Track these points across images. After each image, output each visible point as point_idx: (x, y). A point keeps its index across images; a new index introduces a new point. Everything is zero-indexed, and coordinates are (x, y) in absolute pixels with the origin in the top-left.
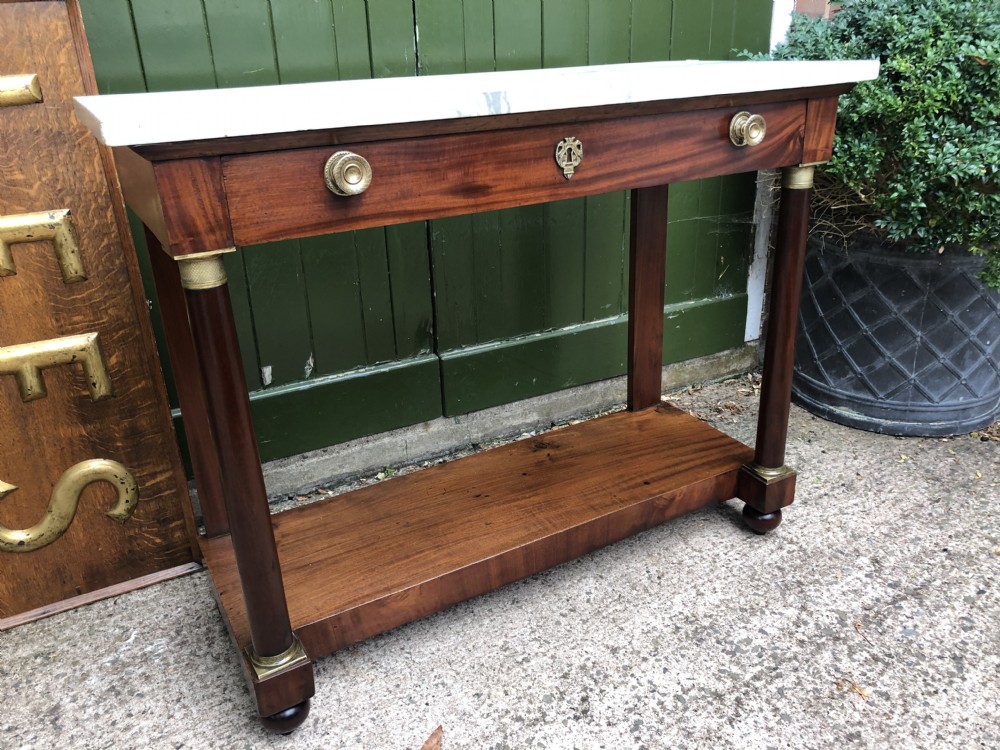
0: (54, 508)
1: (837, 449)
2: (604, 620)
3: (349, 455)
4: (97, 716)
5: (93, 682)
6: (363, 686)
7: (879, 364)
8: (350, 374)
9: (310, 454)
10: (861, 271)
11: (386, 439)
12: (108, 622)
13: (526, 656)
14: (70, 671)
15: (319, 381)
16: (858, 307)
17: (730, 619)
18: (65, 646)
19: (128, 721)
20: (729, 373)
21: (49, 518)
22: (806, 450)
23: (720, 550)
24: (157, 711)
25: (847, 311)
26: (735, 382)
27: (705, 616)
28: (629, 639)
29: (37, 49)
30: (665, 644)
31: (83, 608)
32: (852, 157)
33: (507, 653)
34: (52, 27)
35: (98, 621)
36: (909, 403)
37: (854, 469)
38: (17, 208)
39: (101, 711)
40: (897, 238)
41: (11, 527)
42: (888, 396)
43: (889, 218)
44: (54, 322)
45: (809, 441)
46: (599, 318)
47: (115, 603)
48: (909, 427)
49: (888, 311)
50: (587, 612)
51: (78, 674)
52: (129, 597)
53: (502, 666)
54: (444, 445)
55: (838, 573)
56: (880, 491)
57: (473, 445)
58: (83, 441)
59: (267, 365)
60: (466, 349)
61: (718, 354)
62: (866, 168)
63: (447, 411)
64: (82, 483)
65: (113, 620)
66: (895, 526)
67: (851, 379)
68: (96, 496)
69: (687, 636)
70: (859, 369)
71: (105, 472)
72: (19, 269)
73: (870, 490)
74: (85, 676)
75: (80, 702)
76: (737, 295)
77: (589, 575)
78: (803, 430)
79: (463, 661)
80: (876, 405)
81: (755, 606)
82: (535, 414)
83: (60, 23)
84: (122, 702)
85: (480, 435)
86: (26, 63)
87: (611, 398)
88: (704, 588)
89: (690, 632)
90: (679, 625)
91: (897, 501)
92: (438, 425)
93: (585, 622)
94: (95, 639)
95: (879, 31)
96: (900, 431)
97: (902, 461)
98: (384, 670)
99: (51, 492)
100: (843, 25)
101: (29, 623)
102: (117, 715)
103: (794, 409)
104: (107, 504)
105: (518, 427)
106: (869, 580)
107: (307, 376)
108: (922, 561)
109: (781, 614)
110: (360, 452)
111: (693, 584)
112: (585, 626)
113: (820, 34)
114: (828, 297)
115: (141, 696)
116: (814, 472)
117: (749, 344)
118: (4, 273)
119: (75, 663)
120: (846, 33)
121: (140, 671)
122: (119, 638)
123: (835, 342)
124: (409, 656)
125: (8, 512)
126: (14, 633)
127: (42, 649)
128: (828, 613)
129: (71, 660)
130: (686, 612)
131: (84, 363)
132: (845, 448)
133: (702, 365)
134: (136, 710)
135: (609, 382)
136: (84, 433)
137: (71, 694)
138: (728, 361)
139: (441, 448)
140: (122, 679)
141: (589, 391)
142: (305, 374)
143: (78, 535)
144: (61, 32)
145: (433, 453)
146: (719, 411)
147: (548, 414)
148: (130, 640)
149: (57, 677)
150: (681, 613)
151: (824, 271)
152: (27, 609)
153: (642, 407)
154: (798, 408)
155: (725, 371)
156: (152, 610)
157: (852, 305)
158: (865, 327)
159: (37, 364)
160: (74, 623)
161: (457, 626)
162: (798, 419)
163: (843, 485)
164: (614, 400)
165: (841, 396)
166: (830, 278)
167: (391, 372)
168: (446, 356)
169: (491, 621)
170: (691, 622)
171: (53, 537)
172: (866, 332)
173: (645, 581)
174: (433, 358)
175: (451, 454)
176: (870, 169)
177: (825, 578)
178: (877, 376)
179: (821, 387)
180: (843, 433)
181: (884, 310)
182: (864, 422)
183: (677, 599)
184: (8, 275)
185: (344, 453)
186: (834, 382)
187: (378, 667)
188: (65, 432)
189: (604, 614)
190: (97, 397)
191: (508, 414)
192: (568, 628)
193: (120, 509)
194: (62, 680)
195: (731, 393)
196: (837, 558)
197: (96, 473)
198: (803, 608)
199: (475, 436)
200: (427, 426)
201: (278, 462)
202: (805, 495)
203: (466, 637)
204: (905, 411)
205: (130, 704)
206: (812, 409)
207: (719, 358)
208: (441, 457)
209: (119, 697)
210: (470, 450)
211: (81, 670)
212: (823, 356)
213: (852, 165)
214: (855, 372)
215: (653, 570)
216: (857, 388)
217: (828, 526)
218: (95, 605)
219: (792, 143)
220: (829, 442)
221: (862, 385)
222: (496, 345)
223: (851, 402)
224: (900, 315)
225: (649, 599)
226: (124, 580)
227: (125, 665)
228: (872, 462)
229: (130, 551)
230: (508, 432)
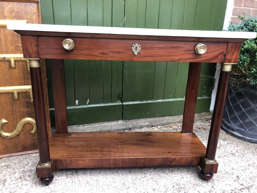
0: (17, 128)
1: (232, 144)
2: (153, 181)
3: (96, 127)
4: (15, 184)
5: (16, 175)
7: (247, 121)
8: (99, 105)
9: (85, 125)
10: (243, 93)
11: (106, 124)
12: (25, 160)
13: (129, 187)
14: (12, 171)
15: (90, 106)
16: (242, 104)
17: (190, 187)
19: (21, 186)
20: (204, 119)
21: (15, 131)
22: (222, 143)
24: (29, 185)
25: (238, 104)
26: (206, 122)
27: (183, 184)
28: (159, 187)
29: (28, 14)
30: (169, 190)
31: (20, 156)
32: (241, 60)
33: (124, 185)
34: (33, 9)
35: (23, 160)
36: (256, 133)
37: (236, 150)
38: (19, 52)
39: (16, 183)
40: (253, 84)
41: (6, 132)
42: (249, 130)
43: (251, 78)
44: (23, 81)
45: (224, 140)
46: (168, 99)
47: (28, 156)
48: (255, 140)
49: (250, 106)
50: (149, 178)
51: (14, 172)
52: (32, 155)
53: (121, 189)
54: (122, 127)
55: (225, 179)
56: (243, 157)
57: (130, 129)
58: (26, 112)
59: (77, 100)
60: (130, 102)
61: (202, 113)
62: (245, 64)
63: (123, 118)
64: (24, 123)
65: (26, 160)
66: (246, 168)
67: (239, 124)
68: (28, 127)
69: (176, 189)
70: (241, 122)
71: (31, 121)
72: (17, 67)
73: (240, 156)
75: (12, 179)
76: (208, 97)
78: (223, 137)
79: (111, 185)
80: (246, 132)
81: (198, 184)
82: (147, 123)
83: (35, 9)
84: (21, 181)
85: (132, 126)
86: (25, 17)
87: (169, 121)
88: (184, 176)
89: (177, 188)
90: (174, 186)
91: (248, 161)
92: (120, 122)
93: (148, 180)
94: (20, 164)
95: (252, 27)
96: (252, 141)
97: (251, 150)
98: (89, 184)
99: (17, 124)
100: (242, 25)
101: (6, 157)
103: (221, 131)
104: (30, 129)
105: (142, 126)
106: (234, 182)
107: (87, 104)
108: (252, 179)
109: (205, 187)
110: (99, 126)
111: (181, 175)
112: (148, 182)
113: (236, 27)
114: (233, 100)
115: (27, 180)
116: (224, 149)
117: (211, 112)
118: (13, 68)
119: (14, 169)
120: (243, 27)
121: (28, 174)
122: (26, 165)
123: (234, 113)
124: (97, 181)
125: (6, 128)
126: (2, 159)
127: (7, 164)
128: (220, 190)
129: (13, 169)
130: (177, 183)
131: (29, 93)
132: (234, 144)
133: (197, 116)
135: (169, 117)
136: (27, 110)
137: (10, 177)
138: (204, 116)
139: (121, 128)
140: (23, 175)
141: (163, 118)
142: (87, 103)
143: (22, 136)
144: (35, 11)
145: (118, 129)
146: (200, 129)
147: (151, 123)
148: (29, 166)
149: (8, 172)
150: (176, 182)
151: (233, 93)
152: (7, 154)
154: (223, 131)
155: (203, 118)
156: (36, 159)
157: (240, 103)
158: (244, 110)
159: (18, 91)
160: (17, 159)
162: (222, 134)
163: (232, 154)
164: (171, 122)
165: (235, 129)
166: (234, 95)
167: (109, 106)
168: (124, 104)
169: (122, 176)
170: (178, 185)
171: (15, 136)
172: (244, 111)
174: (121, 103)
175: (123, 130)
176: (246, 64)
177: (221, 179)
178: (246, 124)
179: (230, 125)
180: (235, 139)
181: (249, 105)
182: (242, 137)
183: (176, 178)
184: (14, 68)
185: (95, 126)
186: (234, 125)
187: (88, 183)
188: (22, 109)
189: (154, 179)
190: (31, 102)
191: (140, 122)
192: (143, 181)
193: (33, 131)
194: (9, 173)
195: (204, 124)
196: (226, 174)
197: (28, 121)
198: (213, 187)
199: (130, 126)
200: (117, 122)
201: (77, 126)
202: (220, 155)
203: (114, 179)
204: (254, 135)
205: (23, 182)
206: (227, 132)
207: (202, 114)
208: (121, 131)
209: (21, 180)
210: (128, 130)
211: (15, 171)
212: (231, 117)
213: (241, 62)
214: (240, 122)
216: (240, 127)
217: (225, 164)
218: (23, 155)
219: (221, 56)
220: (230, 141)
221: (242, 126)
222: (138, 102)
223: (238, 131)
224: (254, 107)
225: (167, 177)
226: (32, 150)
227: (25, 172)
228: (242, 148)
229: (34, 143)
230: (139, 127)
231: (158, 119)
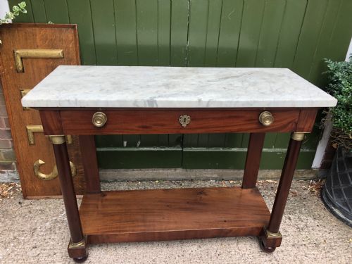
0: (54, 171)
1: (324, 227)
3: (147, 173)
5: (48, 224)
6: (108, 256)
8: (152, 149)
9: (135, 169)
11: (161, 171)
14: (45, 218)
15: (141, 149)
18: (48, 210)
19: (49, 240)
20: (302, 178)
21: (52, 173)
23: (248, 252)
24: (56, 240)
25: (346, 174)
26: (303, 182)
29: (64, 42)
31: (58, 199)
34: (69, 36)
35: (59, 205)
37: (325, 238)
39: (44, 234)
41: (43, 173)
45: (315, 219)
54: (181, 177)
56: (329, 252)
57: (191, 179)
59: (125, 141)
60: (193, 149)
67: (342, 200)
70: (346, 198)
73: (324, 250)
74: (47, 221)
75: (42, 229)
76: (310, 151)
77: (197, 244)
78: (316, 213)
82: (216, 175)
83: (71, 35)
85: (194, 177)
91: (332, 259)
92: (179, 170)
94: (55, 211)
97: (348, 242)
98: (117, 253)
99: (54, 167)
101: (44, 199)
102: (47, 237)
105: (209, 178)
110: (151, 173)
115: (56, 233)
116: (307, 233)
117: (314, 169)
121: (59, 226)
123: (339, 184)
124: (126, 251)
125: (43, 169)
126: (39, 201)
127: (42, 209)
129: (47, 215)
132: (328, 227)
134: (53, 237)
137: (41, 226)
138: (302, 173)
139: (179, 178)
140: (54, 226)
142: (137, 146)
144: (71, 38)
145: (176, 179)
147: (222, 176)
149: (41, 219)
152: (44, 195)
153: (246, 188)
157: (349, 173)
160: (54, 203)
161: (145, 246)
162: (318, 207)
163: (315, 243)
165: (337, 205)
167: (164, 151)
168: (185, 150)
169: (156, 249)
171: (53, 178)
173: (213, 254)
174: (181, 149)
175: (182, 180)
179: (331, 198)
182: (344, 219)
186: (336, 199)
187: (116, 251)
190: (68, 143)
191: (206, 172)
195: (298, 186)
199: (192, 177)
200: (175, 170)
201: (125, 170)
205: (52, 235)
206: (326, 205)
208: (179, 181)
209: (51, 232)
210: (190, 181)
211: (47, 219)
212: (335, 187)
214: (344, 199)
215: (219, 251)
216: (343, 205)
219: (291, 124)
220: (323, 222)
221: (346, 205)
222: (204, 149)
223: (340, 209)
227: (57, 222)
228: (335, 237)
230: (205, 178)
231: (232, 171)
